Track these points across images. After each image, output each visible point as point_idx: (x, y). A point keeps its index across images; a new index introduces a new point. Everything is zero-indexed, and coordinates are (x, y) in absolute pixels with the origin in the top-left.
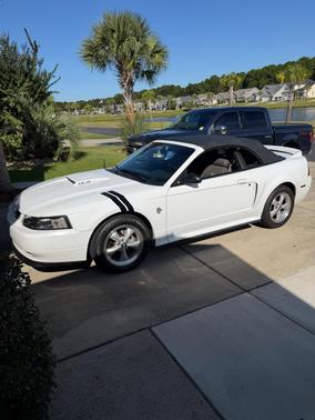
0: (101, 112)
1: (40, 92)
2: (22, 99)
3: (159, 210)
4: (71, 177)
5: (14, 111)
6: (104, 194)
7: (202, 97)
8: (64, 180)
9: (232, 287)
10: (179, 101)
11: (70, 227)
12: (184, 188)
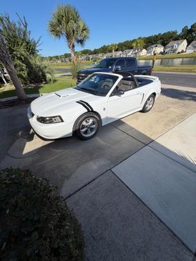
0: (59, 62)
1: (31, 49)
2: (23, 53)
3: (104, 109)
4: (57, 92)
5: (20, 59)
6: (77, 102)
7: (100, 55)
8: (53, 94)
9: (140, 143)
10: (91, 57)
11: (62, 121)
12: (115, 97)
